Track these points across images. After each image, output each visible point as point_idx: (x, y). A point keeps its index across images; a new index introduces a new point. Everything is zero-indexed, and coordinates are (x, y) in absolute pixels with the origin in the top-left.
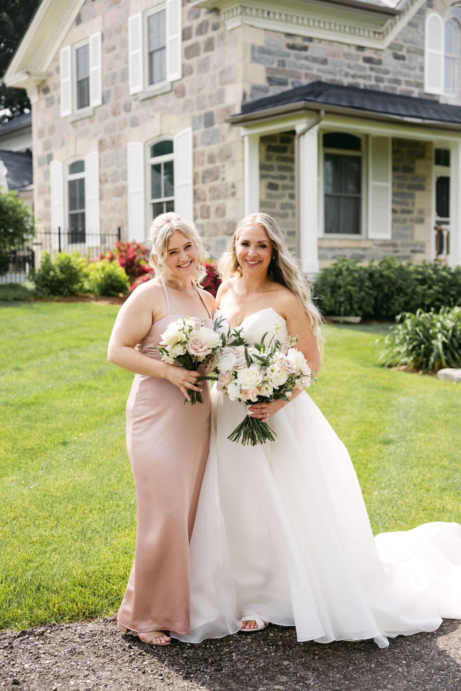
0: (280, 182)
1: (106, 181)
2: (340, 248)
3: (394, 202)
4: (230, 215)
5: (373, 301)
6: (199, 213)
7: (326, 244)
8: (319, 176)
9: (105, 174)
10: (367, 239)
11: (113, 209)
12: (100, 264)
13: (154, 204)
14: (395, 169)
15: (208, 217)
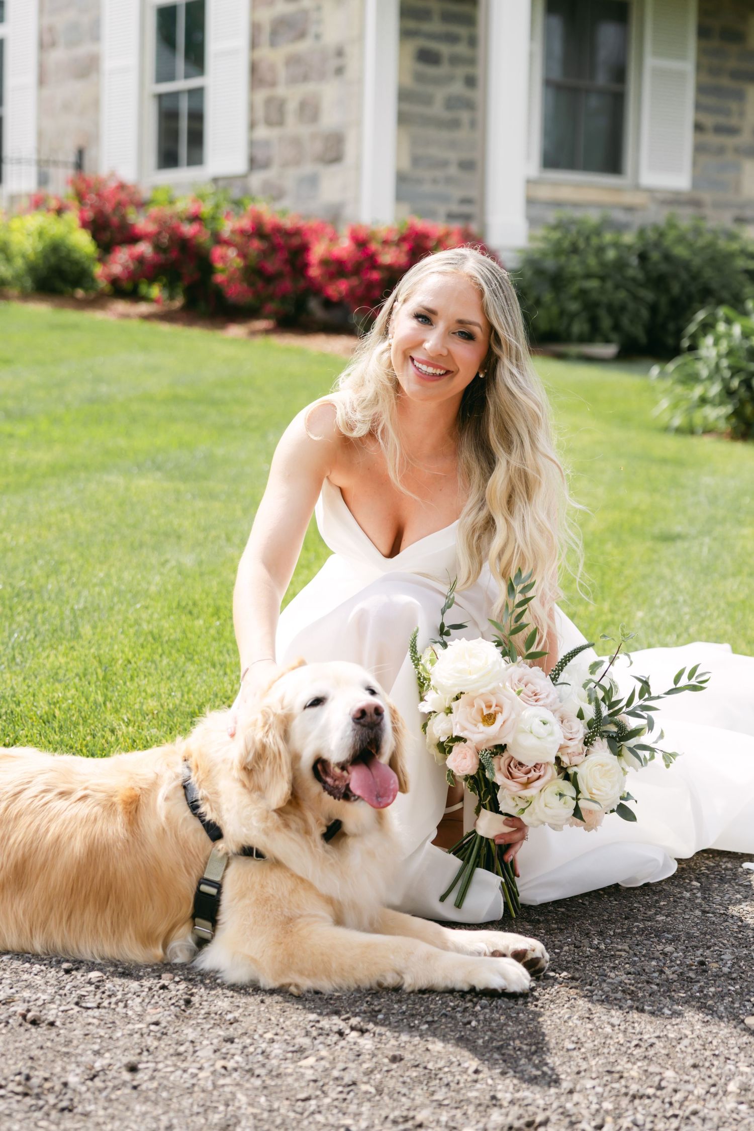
0: (444, 49)
1: (53, 44)
2: (576, 205)
3: (698, 107)
4: (330, 119)
5: (645, 313)
6: (260, 113)
7: (544, 193)
8: (532, 37)
9: (51, 29)
10: (637, 187)
11: (67, 107)
12: (35, 221)
13: (160, 97)
14: (703, 32)
15: (281, 123)
